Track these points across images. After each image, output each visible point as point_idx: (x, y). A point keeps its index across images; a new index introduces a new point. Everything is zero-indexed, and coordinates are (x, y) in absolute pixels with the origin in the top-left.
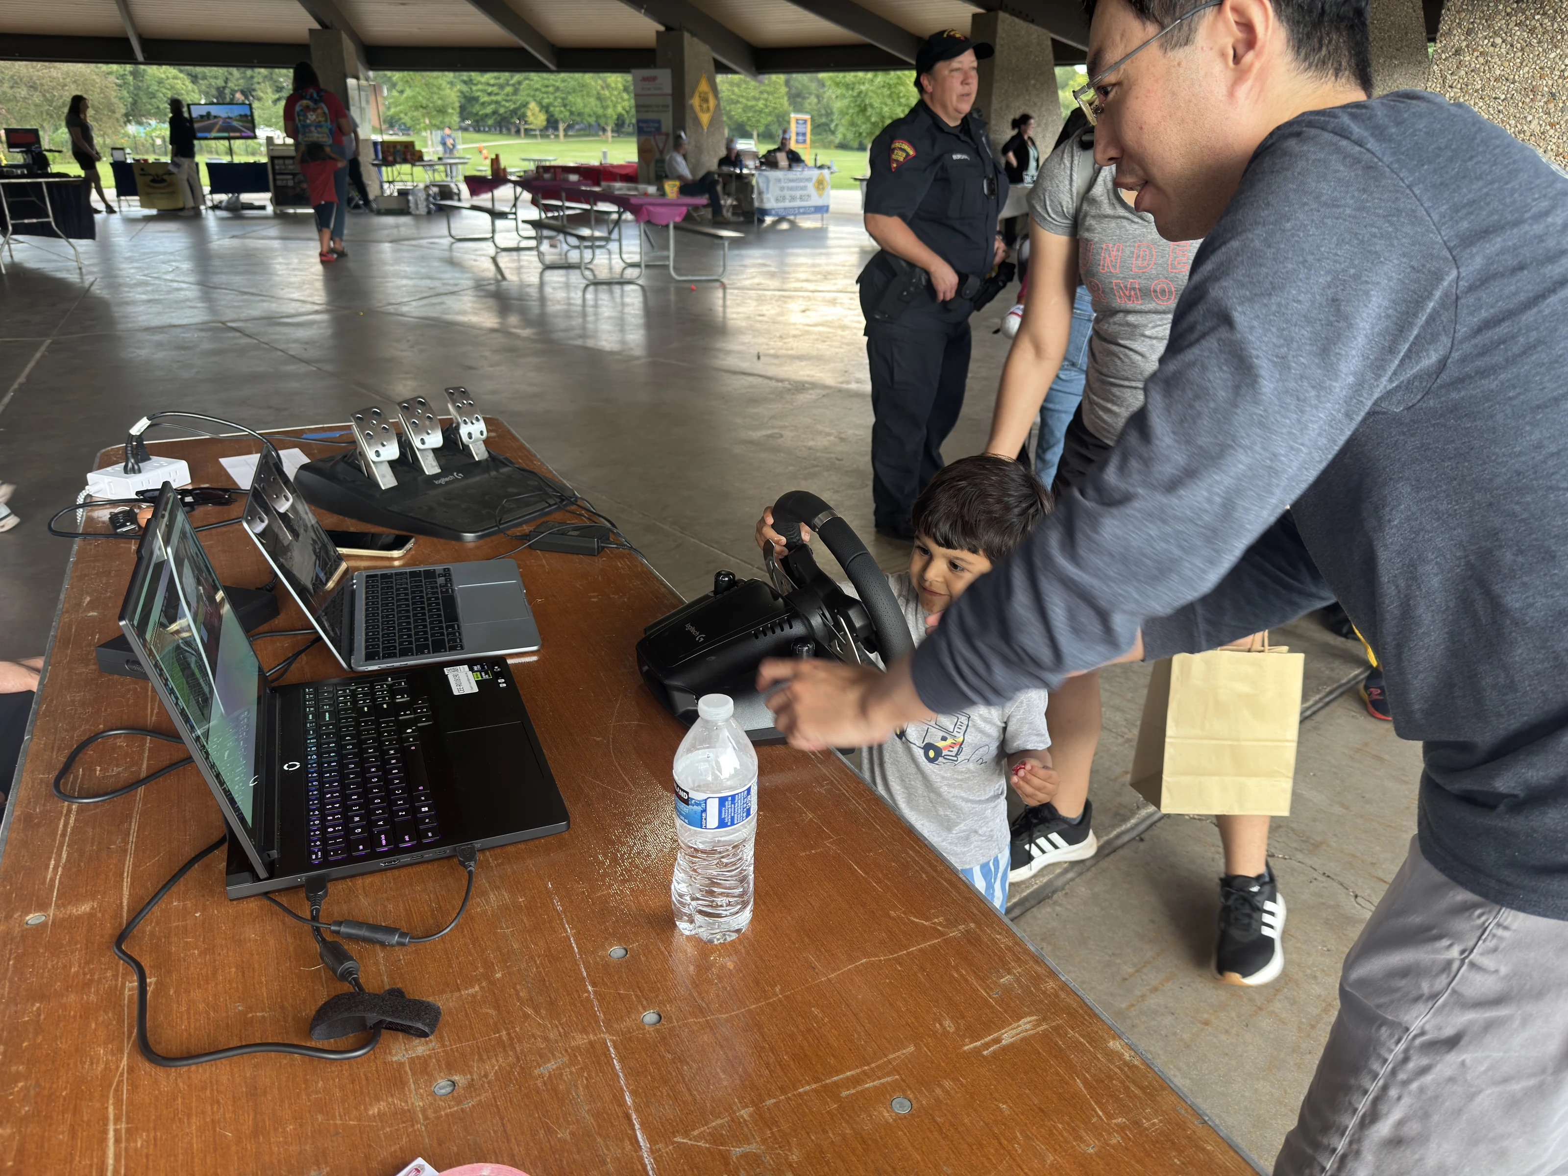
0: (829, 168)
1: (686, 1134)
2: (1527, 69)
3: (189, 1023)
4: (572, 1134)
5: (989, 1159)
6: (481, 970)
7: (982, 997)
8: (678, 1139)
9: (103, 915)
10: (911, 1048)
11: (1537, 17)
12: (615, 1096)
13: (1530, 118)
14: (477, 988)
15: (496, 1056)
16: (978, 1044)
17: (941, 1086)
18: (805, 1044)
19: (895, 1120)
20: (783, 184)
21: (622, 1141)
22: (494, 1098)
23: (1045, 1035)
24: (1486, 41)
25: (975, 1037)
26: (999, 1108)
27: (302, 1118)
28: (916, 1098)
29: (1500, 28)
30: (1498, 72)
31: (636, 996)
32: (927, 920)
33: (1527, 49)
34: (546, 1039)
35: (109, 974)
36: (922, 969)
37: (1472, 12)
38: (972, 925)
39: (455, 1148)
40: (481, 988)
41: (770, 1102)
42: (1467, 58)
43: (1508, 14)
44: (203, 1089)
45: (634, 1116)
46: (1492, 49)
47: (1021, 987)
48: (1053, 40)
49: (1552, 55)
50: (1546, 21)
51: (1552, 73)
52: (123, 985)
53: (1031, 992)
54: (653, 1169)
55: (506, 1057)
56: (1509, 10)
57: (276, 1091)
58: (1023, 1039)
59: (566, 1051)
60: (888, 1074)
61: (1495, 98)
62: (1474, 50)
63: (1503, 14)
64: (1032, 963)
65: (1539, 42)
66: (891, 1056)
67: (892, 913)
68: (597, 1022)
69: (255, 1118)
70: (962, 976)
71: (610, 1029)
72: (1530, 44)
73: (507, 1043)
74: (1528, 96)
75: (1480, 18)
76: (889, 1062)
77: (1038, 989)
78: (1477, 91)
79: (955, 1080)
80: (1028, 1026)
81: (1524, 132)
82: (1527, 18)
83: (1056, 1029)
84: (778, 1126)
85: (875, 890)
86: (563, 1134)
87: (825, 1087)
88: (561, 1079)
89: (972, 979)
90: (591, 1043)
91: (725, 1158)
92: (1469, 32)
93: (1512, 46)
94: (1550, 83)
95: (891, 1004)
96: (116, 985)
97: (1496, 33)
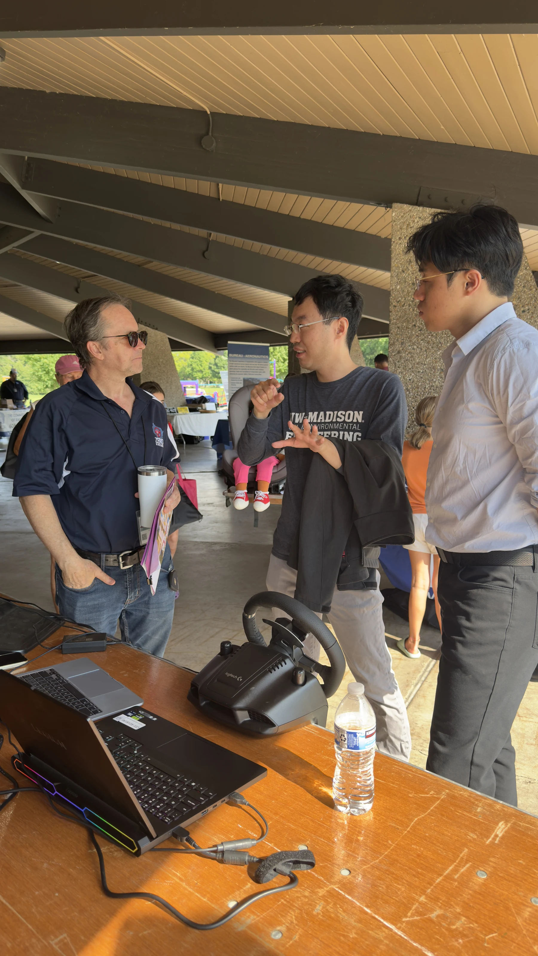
1: (406, 916)
2: (429, 359)
4: (356, 933)
5: (532, 884)
7: (476, 820)
8: (404, 919)
10: (466, 850)
11: (429, 337)
12: (360, 911)
13: (435, 380)
15: (289, 912)
16: (490, 839)
17: (491, 861)
18: (422, 862)
19: (484, 881)
20: (13, 418)
21: (380, 928)
22: (305, 931)
23: (512, 828)
24: (410, 347)
25: (488, 837)
26: (519, 863)
28: (485, 869)
29: (415, 342)
30: (417, 361)
31: (330, 864)
32: (428, 794)
33: (428, 351)
34: (305, 897)
36: (443, 815)
37: (402, 335)
38: (447, 791)
41: (429, 891)
42: (404, 355)
43: (417, 336)
45: (377, 917)
46: (413, 350)
47: (488, 811)
48: (169, 338)
49: (439, 353)
50: (433, 338)
51: (440, 361)
53: (493, 812)
54: (405, 936)
55: (294, 911)
56: (417, 334)
58: (506, 832)
59: (320, 899)
60: (466, 863)
61: (419, 372)
62: (406, 351)
63: (415, 335)
64: (483, 800)
65: (432, 347)
66: (461, 855)
67: (410, 795)
68: (322, 881)
70: (460, 813)
71: (331, 883)
72: (428, 348)
73: (289, 905)
74: (432, 371)
75: (406, 337)
76: (462, 858)
77: (495, 810)
78: (410, 369)
79: (494, 857)
80: (503, 826)
81: (433, 386)
82: (425, 338)
83: (514, 823)
84: (441, 900)
85: (394, 787)
86: (352, 935)
87: (445, 876)
88: (329, 912)
89: (465, 813)
90: (328, 891)
91: (430, 920)
92: (402, 343)
93: (421, 349)
94: (440, 365)
95: (443, 834)
97: (414, 344)
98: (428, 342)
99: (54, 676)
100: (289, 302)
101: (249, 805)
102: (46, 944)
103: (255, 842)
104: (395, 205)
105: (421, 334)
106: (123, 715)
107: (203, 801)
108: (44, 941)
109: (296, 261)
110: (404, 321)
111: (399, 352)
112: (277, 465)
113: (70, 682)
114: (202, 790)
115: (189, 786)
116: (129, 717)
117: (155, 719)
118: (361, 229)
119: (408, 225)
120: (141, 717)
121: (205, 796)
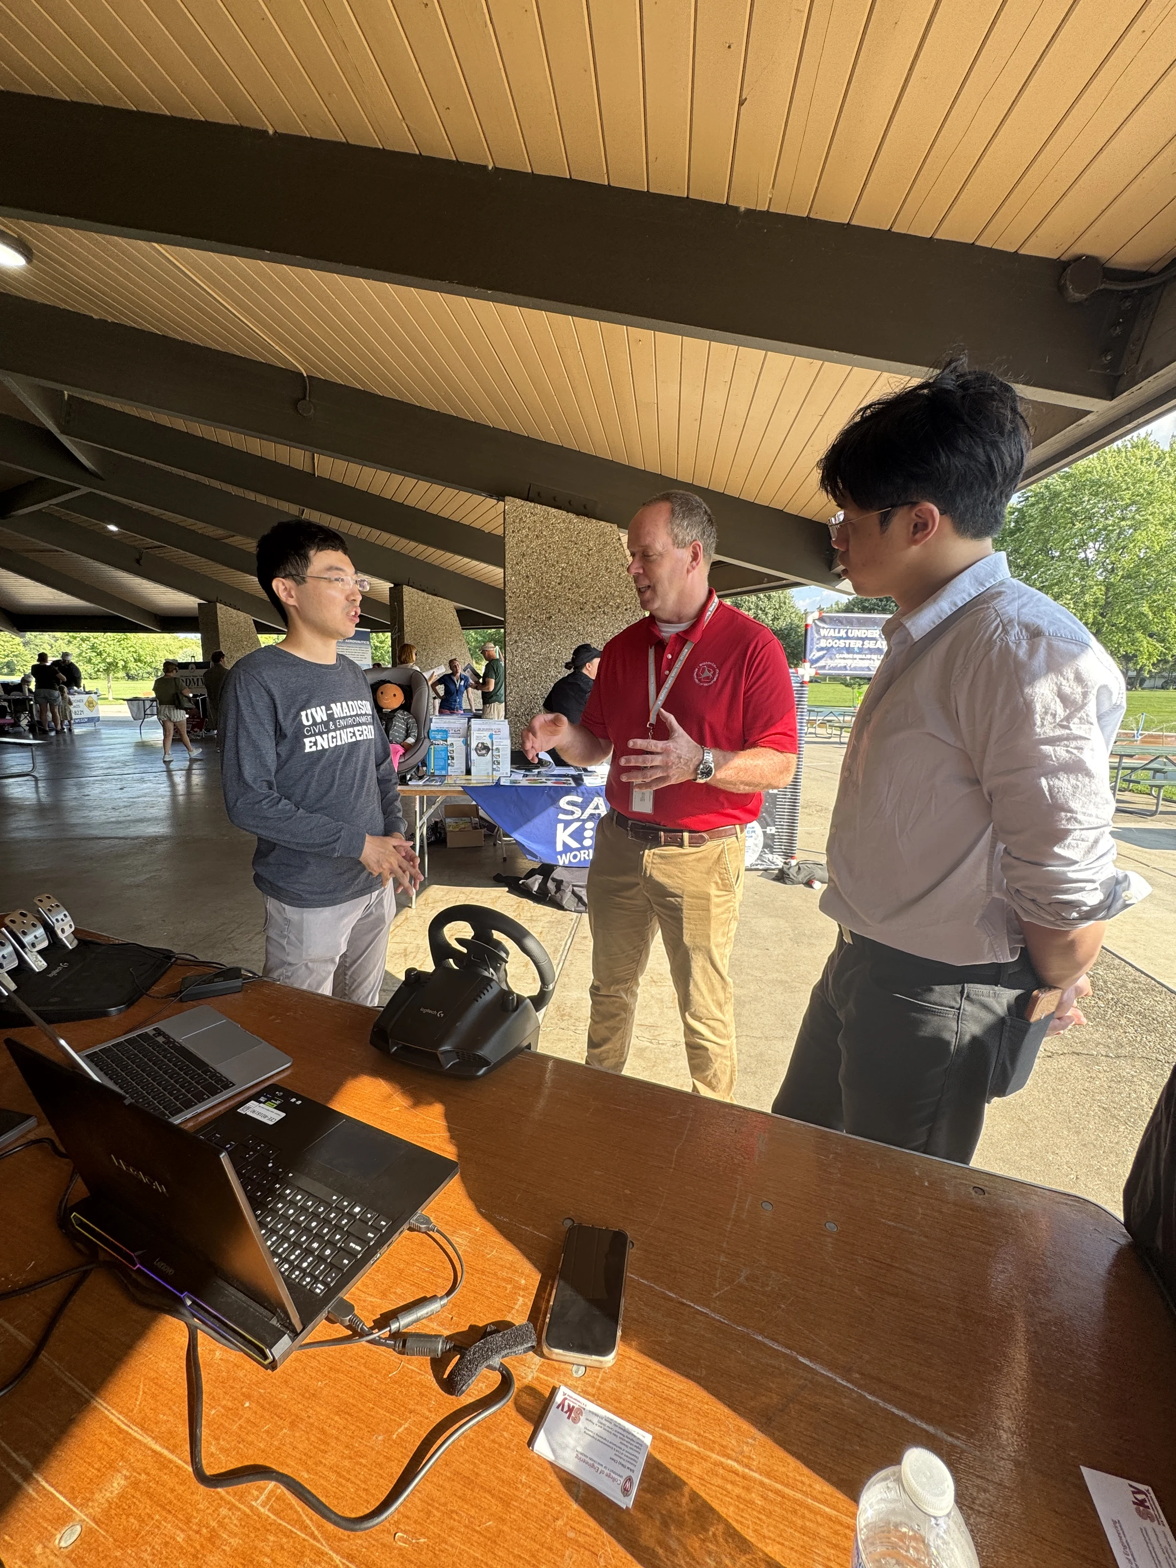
0: (96, 693)
1: (715, 1290)
3: (352, 1482)
4: (671, 1335)
6: (509, 1286)
8: (715, 1295)
9: (148, 1474)
14: (521, 1299)
27: (522, 1466)
30: (534, 651)
32: (674, 1115)
33: (543, 641)
35: (224, 1511)
37: (518, 625)
38: (693, 1106)
39: (629, 1397)
40: (523, 1296)
42: (521, 645)
44: (429, 1514)
45: (685, 1301)
46: (529, 641)
52: (251, 1507)
57: (483, 1466)
61: (535, 662)
62: (522, 641)
67: (659, 1120)
69: (493, 1496)
75: (522, 628)
78: (527, 658)
91: (742, 1287)
93: (537, 640)
96: (244, 1513)
97: (530, 634)
98: (543, 634)
99: (160, 1039)
100: (390, 588)
101: (438, 1231)
102: (248, 1511)
103: (445, 1301)
104: (507, 498)
105: (536, 625)
106: (252, 1102)
107: (372, 1239)
108: (242, 1506)
109: (397, 548)
110: (520, 612)
111: (516, 642)
112: (404, 754)
113: (184, 1044)
114: (370, 1219)
115: (351, 1215)
116: (262, 1105)
117: (299, 1102)
118: (466, 522)
119: (521, 519)
120: (278, 1102)
121: (376, 1229)
